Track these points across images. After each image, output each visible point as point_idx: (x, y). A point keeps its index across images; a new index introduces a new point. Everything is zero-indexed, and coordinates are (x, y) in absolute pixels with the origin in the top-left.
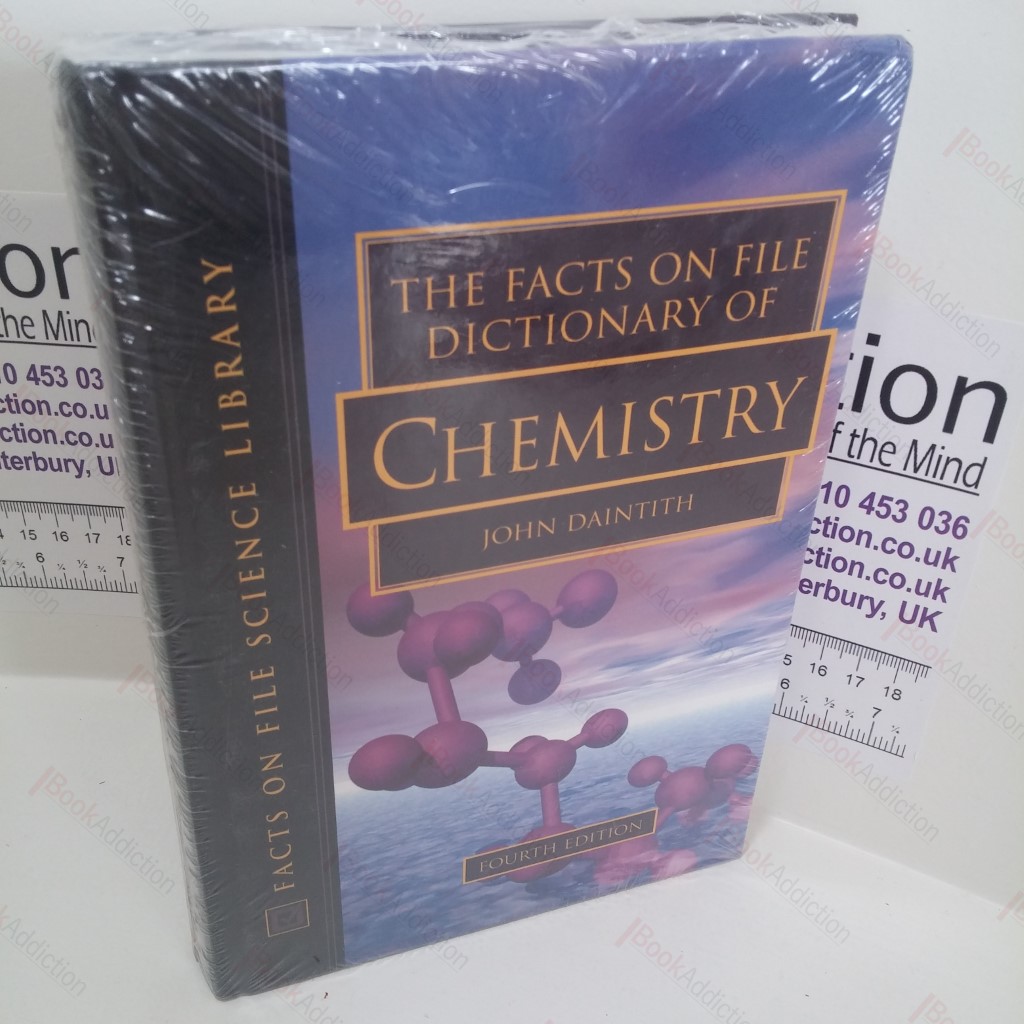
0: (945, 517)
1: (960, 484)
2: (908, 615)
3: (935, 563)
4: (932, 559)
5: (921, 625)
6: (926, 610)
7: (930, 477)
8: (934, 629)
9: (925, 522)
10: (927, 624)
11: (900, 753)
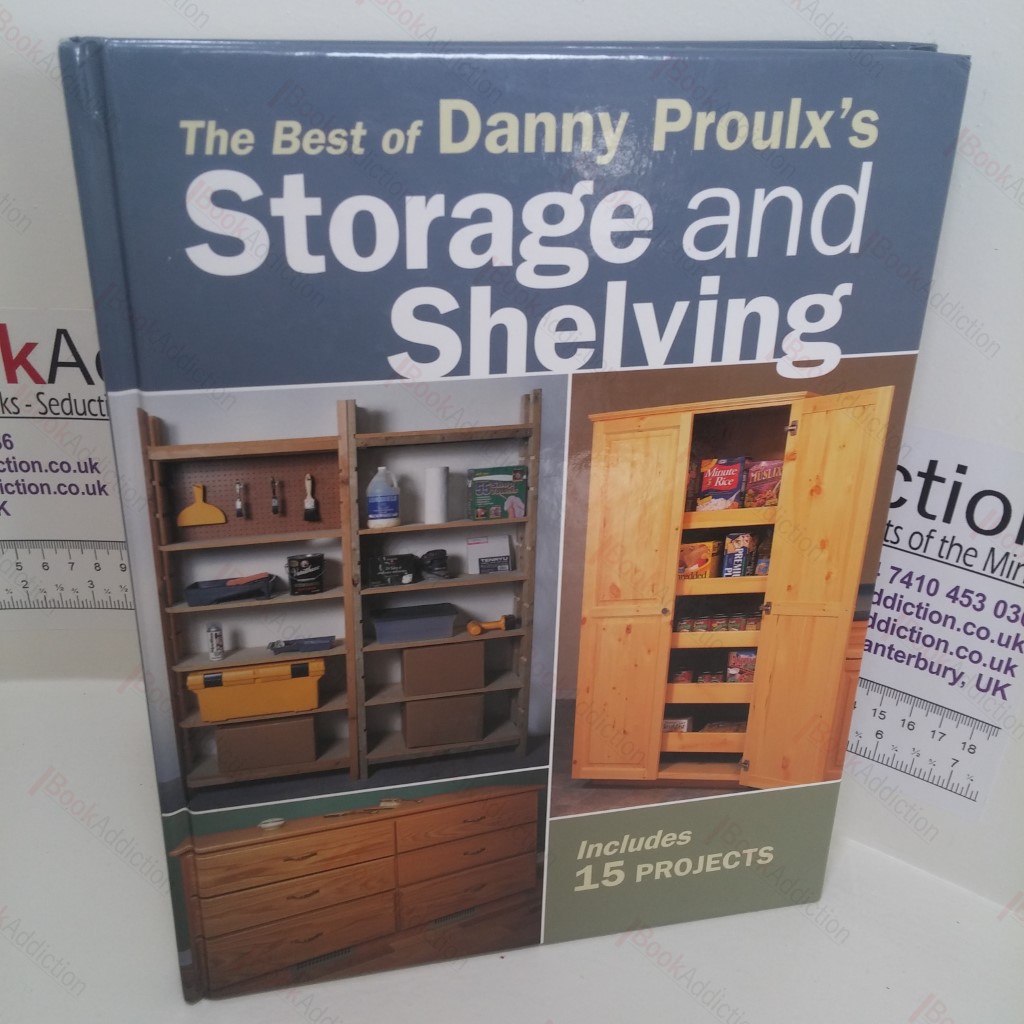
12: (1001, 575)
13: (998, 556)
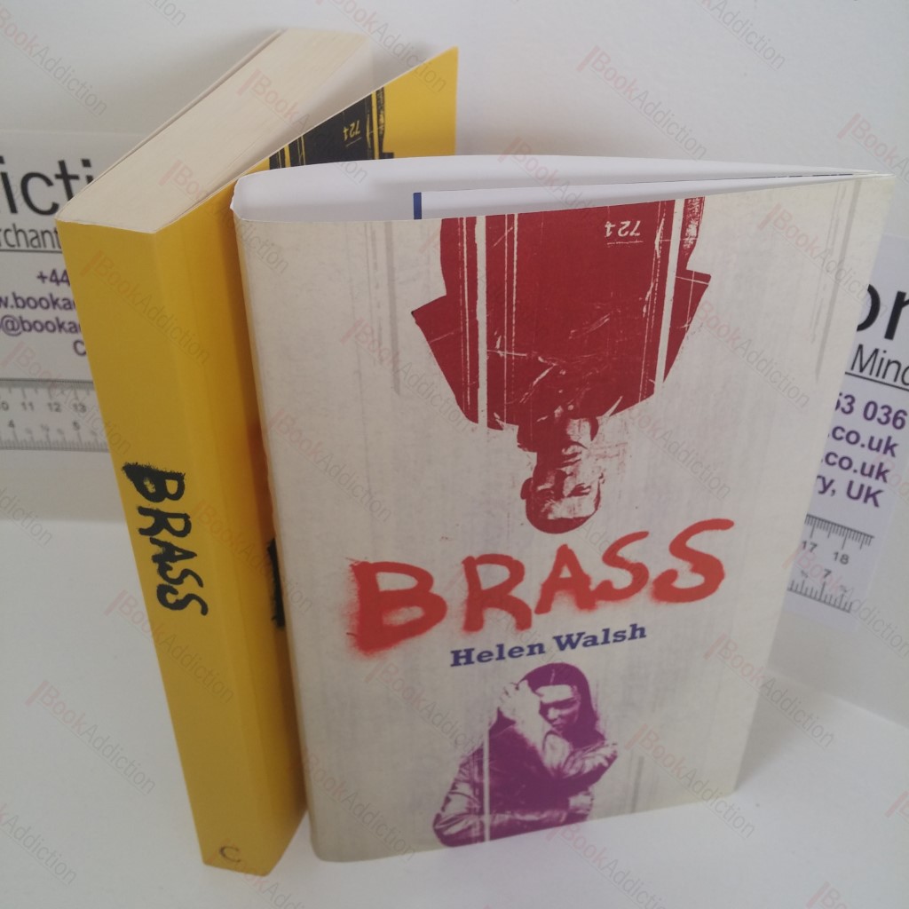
0: (886, 410)
1: (899, 383)
2: (854, 492)
3: (878, 449)
4: (875, 445)
5: (865, 501)
6: (869, 489)
7: (873, 377)
8: (876, 504)
9: (870, 414)
10: (870, 500)
11: (847, 608)
12: (871, 374)
13: (867, 353)
